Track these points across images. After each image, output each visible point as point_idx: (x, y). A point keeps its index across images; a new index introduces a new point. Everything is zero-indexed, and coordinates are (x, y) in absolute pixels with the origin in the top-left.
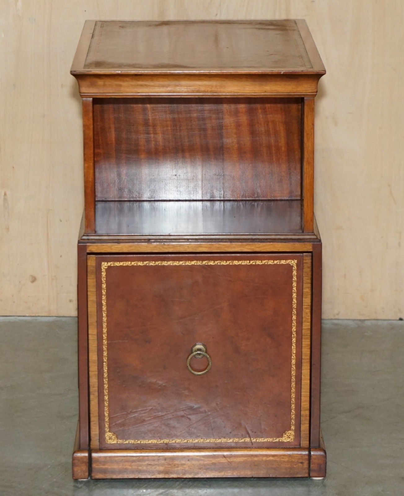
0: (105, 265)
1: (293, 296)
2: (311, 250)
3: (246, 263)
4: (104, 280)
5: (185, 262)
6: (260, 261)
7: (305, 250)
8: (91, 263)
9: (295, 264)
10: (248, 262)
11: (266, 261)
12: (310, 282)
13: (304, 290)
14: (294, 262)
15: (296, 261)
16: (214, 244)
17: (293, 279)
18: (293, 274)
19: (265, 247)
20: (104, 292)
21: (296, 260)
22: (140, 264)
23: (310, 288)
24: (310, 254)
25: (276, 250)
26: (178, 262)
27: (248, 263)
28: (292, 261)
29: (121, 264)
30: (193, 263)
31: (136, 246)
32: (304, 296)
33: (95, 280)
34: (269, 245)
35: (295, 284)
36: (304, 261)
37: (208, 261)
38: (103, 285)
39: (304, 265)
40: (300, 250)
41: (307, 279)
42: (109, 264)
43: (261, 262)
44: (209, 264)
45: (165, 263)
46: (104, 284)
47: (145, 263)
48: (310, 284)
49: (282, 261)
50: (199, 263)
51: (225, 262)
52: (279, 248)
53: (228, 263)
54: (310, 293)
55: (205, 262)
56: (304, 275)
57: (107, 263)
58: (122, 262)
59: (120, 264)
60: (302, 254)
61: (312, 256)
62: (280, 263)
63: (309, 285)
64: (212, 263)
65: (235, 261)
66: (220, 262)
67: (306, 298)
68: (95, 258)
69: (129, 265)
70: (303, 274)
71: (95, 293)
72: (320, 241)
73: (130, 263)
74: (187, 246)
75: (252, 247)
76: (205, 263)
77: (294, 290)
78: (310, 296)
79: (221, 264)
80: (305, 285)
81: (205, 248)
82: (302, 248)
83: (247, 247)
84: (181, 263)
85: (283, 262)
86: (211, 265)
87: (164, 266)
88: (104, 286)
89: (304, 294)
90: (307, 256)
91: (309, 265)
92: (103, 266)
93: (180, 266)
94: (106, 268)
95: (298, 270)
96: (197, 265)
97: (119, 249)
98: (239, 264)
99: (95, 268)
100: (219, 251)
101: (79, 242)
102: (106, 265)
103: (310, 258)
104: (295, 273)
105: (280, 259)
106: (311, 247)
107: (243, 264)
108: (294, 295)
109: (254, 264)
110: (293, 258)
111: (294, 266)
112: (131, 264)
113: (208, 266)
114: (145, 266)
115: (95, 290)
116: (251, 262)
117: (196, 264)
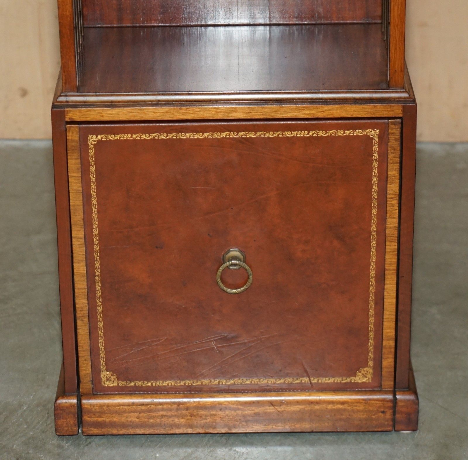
0: (93, 139)
1: (373, 181)
2: (401, 115)
3: (304, 134)
4: (92, 161)
5: (212, 134)
6: (324, 132)
7: (391, 114)
8: (72, 136)
9: (376, 135)
10: (306, 132)
11: (333, 131)
12: (398, 161)
13: (389, 173)
14: (375, 133)
15: (378, 131)
16: (254, 108)
17: (374, 157)
18: (373, 149)
19: (331, 111)
20: (93, 178)
21: (377, 129)
22: (145, 137)
23: (398, 170)
24: (399, 120)
25: (349, 116)
26: (201, 134)
27: (306, 135)
28: (371, 131)
29: (118, 137)
30: (224, 135)
31: (139, 111)
32: (389, 181)
33: (79, 160)
34: (337, 108)
35: (375, 164)
36: (390, 131)
37: (246, 132)
38: (91, 167)
39: (389, 136)
40: (385, 116)
41: (394, 157)
42: (99, 137)
43: (326, 134)
44: (247, 137)
45: (182, 136)
46: (93, 166)
47: (153, 135)
48: (398, 164)
49: (357, 130)
50: (233, 135)
51: (271, 133)
52: (351, 113)
53: (276, 134)
54: (398, 177)
55: (242, 133)
56: (389, 152)
57: (97, 137)
58: (118, 134)
59: (116, 138)
60: (386, 121)
61: (402, 123)
62: (353, 134)
63: (397, 166)
64: (252, 135)
65: (286, 132)
66: (264, 134)
67: (392, 183)
68: (77, 129)
69: (128, 138)
70: (388, 150)
71: (80, 178)
72: (414, 101)
73: (130, 135)
74: (215, 110)
75: (313, 112)
76: (242, 136)
77: (374, 172)
78: (397, 181)
79: (266, 136)
80: (390, 166)
81: (242, 113)
82: (386, 112)
83: (304, 111)
84: (206, 135)
85: (358, 132)
86: (250, 138)
87: (181, 140)
88: (93, 169)
89: (389, 179)
90: (394, 123)
91: (398, 137)
92: (91, 141)
93: (205, 139)
94: (95, 143)
95: (380, 144)
96: (230, 138)
97: (113, 116)
98: (294, 136)
99: (78, 144)
100: (262, 117)
101: (54, 106)
102: (95, 140)
103: (400, 126)
104: (376, 148)
105: (354, 128)
106: (401, 111)
107: (298, 135)
108: (375, 180)
109: (315, 135)
110: (373, 127)
111: (374, 138)
112: (132, 137)
113: (246, 139)
114: (153, 140)
115: (80, 175)
116: (311, 133)
117: (228, 137)
